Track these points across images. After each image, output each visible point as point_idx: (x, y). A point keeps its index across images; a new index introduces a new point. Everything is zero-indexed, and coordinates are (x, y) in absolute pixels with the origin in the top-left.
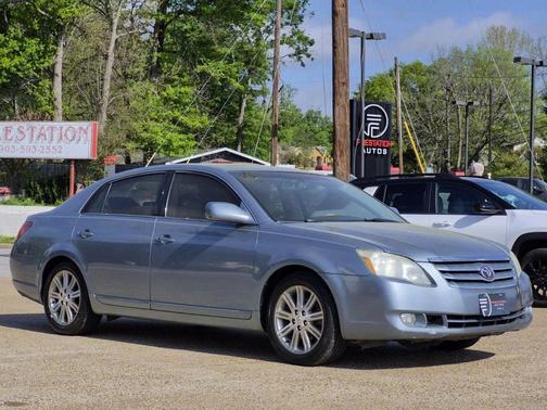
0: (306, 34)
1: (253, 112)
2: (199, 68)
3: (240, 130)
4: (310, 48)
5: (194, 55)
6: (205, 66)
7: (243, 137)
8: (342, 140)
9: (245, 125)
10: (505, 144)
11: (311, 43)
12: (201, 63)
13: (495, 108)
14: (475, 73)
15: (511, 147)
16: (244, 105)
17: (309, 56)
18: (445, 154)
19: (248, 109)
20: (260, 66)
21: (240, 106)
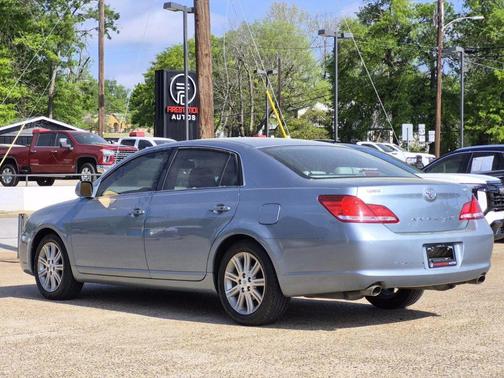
0: (111, 9)
1: (62, 83)
2: (17, 41)
3: (51, 99)
4: (115, 22)
5: (11, 29)
6: (23, 39)
7: (55, 106)
8: (207, 109)
9: (56, 95)
10: (291, 109)
11: (117, 17)
12: (18, 36)
13: (283, 76)
14: (262, 44)
15: (296, 111)
16: (54, 75)
17: (114, 29)
18: (239, 118)
19: (57, 80)
20: (69, 38)
21: (51, 77)
